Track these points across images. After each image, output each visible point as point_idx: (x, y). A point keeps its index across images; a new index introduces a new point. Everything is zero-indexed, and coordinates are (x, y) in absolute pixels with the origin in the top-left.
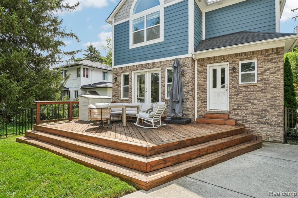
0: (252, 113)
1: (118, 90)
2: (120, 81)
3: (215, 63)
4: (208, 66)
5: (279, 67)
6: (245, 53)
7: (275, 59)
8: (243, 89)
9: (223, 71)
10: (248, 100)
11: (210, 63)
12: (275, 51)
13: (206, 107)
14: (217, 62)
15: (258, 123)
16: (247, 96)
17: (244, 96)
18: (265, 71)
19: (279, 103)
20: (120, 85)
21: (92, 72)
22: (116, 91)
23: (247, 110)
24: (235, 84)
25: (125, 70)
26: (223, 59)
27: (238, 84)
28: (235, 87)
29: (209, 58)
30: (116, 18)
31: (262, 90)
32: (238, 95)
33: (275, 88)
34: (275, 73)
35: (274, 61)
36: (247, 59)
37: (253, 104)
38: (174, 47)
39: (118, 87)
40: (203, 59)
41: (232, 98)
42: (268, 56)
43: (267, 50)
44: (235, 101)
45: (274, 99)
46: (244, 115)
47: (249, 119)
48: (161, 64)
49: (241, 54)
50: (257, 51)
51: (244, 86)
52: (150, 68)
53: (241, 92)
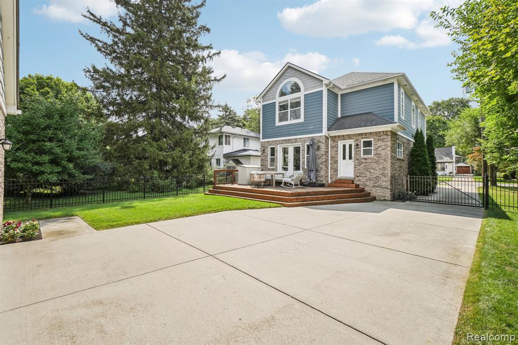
0: (370, 180)
2: (267, 152)
3: (344, 140)
4: (339, 142)
5: (387, 145)
6: (365, 133)
7: (385, 139)
8: (364, 161)
9: (350, 146)
10: (367, 170)
12: (385, 133)
13: (337, 175)
14: (345, 140)
15: (374, 186)
16: (366, 166)
17: (364, 167)
18: (379, 147)
19: (387, 171)
20: (267, 156)
21: (234, 139)
22: (264, 161)
23: (366, 176)
24: (358, 157)
26: (349, 137)
27: (360, 157)
28: (358, 160)
29: (339, 136)
30: (264, 99)
31: (377, 162)
32: (360, 165)
33: (385, 160)
34: (385, 149)
35: (384, 140)
36: (367, 138)
37: (370, 172)
38: (312, 127)
39: (265, 157)
40: (335, 137)
41: (356, 168)
42: (380, 136)
43: (380, 132)
44: (358, 170)
45: (384, 168)
46: (364, 180)
47: (368, 183)
48: (302, 140)
49: (362, 134)
50: (374, 132)
51: (364, 159)
52: (293, 143)
53: (362, 163)
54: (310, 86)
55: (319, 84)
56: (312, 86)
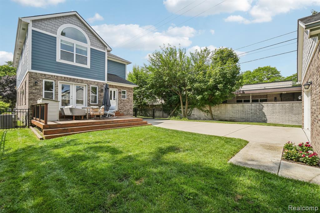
0: (125, 111)
1: (38, 94)
2: (42, 86)
5: (132, 95)
6: (124, 87)
8: (123, 101)
9: (114, 92)
10: (124, 106)
11: (111, 88)
14: (113, 88)
16: (124, 104)
18: (128, 95)
20: (41, 90)
22: (35, 95)
23: (124, 109)
25: (50, 78)
26: (116, 87)
28: (120, 100)
29: (110, 85)
30: (36, 24)
31: (128, 102)
32: (121, 103)
33: (131, 102)
35: (131, 92)
36: (124, 89)
37: (126, 107)
39: (38, 91)
41: (119, 105)
42: (130, 90)
43: (129, 88)
45: (131, 105)
47: (125, 113)
48: (88, 82)
49: (122, 87)
50: (127, 87)
52: (79, 83)
53: (122, 102)
54: (95, 44)
55: (103, 47)
56: (97, 45)
